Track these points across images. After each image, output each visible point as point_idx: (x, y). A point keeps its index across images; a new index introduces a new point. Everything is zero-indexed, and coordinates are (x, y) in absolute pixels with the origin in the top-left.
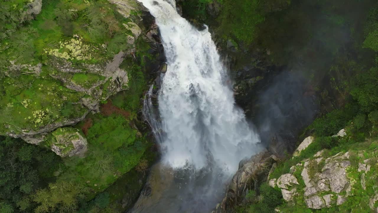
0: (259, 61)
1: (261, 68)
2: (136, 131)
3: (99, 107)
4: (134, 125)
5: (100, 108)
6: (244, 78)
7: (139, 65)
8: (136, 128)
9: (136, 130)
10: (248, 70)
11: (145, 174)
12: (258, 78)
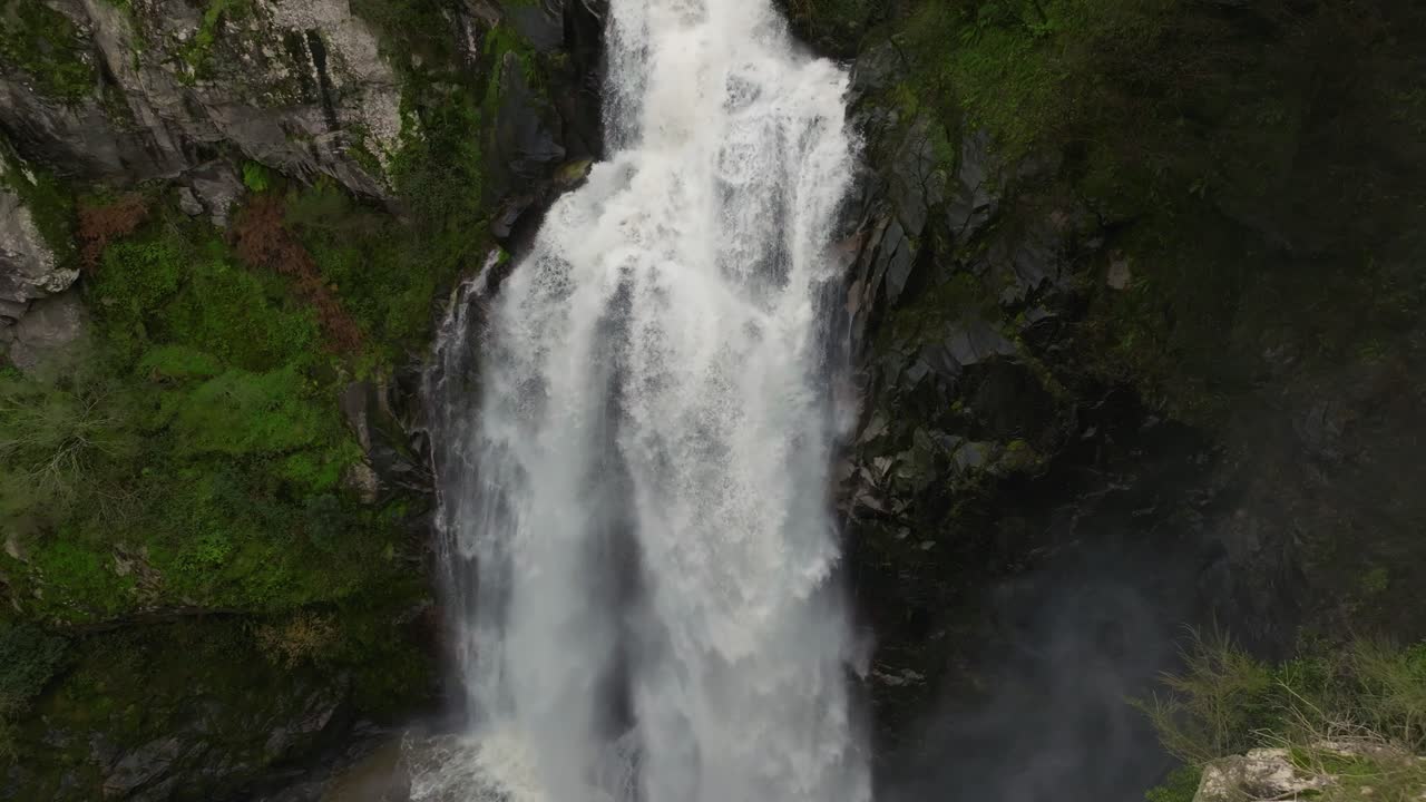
0: (1043, 312)
1: (1047, 380)
2: (359, 452)
3: (232, 203)
4: (362, 415)
5: (233, 210)
6: (935, 417)
7: (477, 104)
8: (363, 437)
9: (362, 448)
10: (971, 360)
11: (322, 723)
12: (1015, 453)
